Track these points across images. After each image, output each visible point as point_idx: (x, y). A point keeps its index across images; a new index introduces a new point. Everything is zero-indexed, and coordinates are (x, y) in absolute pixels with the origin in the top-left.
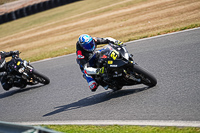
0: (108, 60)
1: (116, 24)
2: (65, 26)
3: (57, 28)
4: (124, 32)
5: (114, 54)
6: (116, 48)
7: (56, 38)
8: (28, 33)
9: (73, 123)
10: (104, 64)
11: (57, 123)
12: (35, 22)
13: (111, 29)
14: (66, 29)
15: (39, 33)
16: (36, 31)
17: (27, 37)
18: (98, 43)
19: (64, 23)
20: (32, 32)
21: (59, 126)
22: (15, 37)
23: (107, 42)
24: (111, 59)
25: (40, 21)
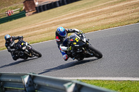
0: (74, 42)
1: (129, 11)
2: (93, 11)
3: (88, 13)
4: (134, 16)
5: (77, 38)
6: (78, 35)
7: (87, 20)
8: (67, 16)
9: (98, 79)
10: (71, 44)
11: (87, 78)
12: (72, 9)
13: (126, 14)
14: (94, 13)
15: (75, 16)
16: (73, 15)
17: (66, 19)
18: (69, 32)
19: (92, 9)
20: (70, 15)
21: (89, 80)
22: (59, 19)
23: (74, 31)
24: (76, 41)
25: (76, 8)
